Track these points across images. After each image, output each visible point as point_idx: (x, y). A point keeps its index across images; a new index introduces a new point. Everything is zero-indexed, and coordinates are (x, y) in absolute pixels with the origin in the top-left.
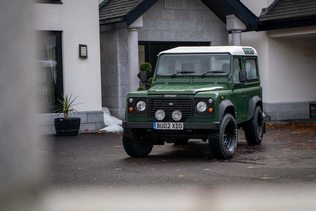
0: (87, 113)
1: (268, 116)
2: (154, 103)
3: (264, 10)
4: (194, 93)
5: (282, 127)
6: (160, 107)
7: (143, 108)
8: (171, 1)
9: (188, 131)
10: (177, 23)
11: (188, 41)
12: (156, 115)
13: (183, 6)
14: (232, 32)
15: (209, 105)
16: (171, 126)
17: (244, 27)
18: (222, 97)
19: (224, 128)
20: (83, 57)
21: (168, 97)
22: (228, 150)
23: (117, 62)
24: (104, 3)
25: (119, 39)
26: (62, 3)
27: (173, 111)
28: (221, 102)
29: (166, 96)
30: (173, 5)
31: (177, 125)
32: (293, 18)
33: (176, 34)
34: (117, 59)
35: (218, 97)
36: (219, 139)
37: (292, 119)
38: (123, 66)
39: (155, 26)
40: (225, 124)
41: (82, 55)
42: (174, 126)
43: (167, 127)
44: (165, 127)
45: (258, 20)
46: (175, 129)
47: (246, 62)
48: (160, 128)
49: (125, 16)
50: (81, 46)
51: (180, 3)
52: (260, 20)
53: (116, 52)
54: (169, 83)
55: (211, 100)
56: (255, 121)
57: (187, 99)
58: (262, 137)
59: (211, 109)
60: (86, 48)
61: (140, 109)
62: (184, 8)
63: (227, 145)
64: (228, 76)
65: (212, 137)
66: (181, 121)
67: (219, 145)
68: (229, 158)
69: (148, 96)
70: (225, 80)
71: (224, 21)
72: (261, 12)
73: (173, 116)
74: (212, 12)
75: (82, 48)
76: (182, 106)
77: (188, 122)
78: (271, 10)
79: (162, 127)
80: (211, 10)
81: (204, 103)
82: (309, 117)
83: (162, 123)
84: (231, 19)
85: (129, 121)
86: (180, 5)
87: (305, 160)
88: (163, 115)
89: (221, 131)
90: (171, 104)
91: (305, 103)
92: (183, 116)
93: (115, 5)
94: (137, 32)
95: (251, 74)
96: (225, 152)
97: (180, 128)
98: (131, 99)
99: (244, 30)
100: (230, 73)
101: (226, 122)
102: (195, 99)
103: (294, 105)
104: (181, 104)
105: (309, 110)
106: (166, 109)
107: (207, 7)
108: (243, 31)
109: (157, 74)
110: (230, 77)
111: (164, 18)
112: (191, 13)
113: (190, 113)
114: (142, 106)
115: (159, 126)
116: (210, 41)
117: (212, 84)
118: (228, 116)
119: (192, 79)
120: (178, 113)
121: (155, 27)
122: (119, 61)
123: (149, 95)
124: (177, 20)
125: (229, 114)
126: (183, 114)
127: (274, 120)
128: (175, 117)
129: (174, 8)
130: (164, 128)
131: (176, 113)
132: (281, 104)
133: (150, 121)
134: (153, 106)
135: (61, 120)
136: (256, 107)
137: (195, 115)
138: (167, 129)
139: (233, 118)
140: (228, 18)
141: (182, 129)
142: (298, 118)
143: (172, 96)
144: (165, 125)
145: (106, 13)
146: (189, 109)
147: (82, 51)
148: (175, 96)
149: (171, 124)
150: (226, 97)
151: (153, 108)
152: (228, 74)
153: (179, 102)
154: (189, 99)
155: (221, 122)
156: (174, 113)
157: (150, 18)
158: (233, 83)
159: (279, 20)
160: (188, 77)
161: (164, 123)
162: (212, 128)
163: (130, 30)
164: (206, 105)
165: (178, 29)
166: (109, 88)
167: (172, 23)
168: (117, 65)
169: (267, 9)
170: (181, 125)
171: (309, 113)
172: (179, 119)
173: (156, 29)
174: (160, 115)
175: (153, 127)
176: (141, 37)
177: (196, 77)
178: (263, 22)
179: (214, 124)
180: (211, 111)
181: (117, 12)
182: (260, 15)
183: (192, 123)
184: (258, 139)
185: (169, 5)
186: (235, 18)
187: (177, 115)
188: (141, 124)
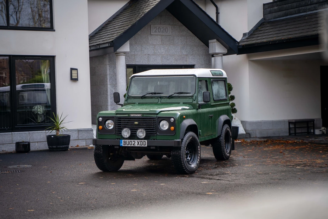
0: (78, 131)
1: (248, 133)
2: (121, 122)
3: (244, 35)
4: (157, 113)
5: (258, 144)
6: (126, 126)
7: (111, 126)
8: (158, 28)
9: (152, 148)
10: (163, 47)
11: (173, 64)
12: (122, 133)
13: (168, 32)
14: (214, 55)
15: (171, 124)
16: (136, 143)
17: (225, 51)
18: (184, 117)
19: (186, 146)
20: (74, 80)
21: (134, 116)
22: (190, 166)
23: (107, 84)
24: (98, 30)
25: (109, 62)
26: (54, 31)
27: (137, 129)
28: (182, 121)
29: (132, 115)
30: (159, 31)
31: (142, 142)
32: (269, 42)
33: (162, 58)
34: (107, 82)
35: (179, 116)
36: (180, 156)
37: (271, 136)
38: (113, 87)
39: (142, 50)
40: (187, 141)
41: (73, 78)
42: (138, 144)
43: (133, 144)
44: (131, 144)
45: (238, 44)
46: (140, 146)
47: (213, 83)
48: (126, 145)
49: (112, 41)
50: (72, 69)
51: (166, 29)
52: (240, 44)
53: (106, 75)
54: (139, 103)
55: (173, 119)
56: (222, 138)
57: (151, 119)
58: (230, 153)
59: (172, 128)
60: (76, 71)
61: (109, 128)
62: (169, 34)
63: (189, 161)
64: (193, 97)
65: (174, 153)
66: (145, 139)
67: (181, 161)
68: (191, 173)
69: (115, 115)
70: (190, 101)
71: (207, 45)
72: (242, 37)
73: (138, 134)
74: (196, 37)
75: (73, 71)
76: (147, 125)
77: (152, 140)
78: (251, 35)
79: (128, 144)
80: (195, 36)
81: (167, 122)
82: (288, 134)
83: (128, 141)
84: (213, 43)
85: (99, 139)
86: (166, 31)
87: (260, 176)
88: (129, 133)
89: (182, 148)
90: (136, 123)
91: (284, 121)
92: (146, 134)
93: (106, 32)
94: (124, 56)
95: (220, 94)
96: (186, 168)
97: (144, 145)
98: (101, 119)
99: (225, 53)
100: (195, 94)
101: (188, 140)
102: (158, 119)
103: (273, 123)
104: (145, 123)
105: (288, 128)
106: (132, 127)
107: (191, 33)
108: (224, 55)
109: (128, 95)
110: (194, 98)
111: (151, 43)
112: (176, 38)
113: (153, 132)
114: (110, 125)
115: (125, 143)
116: (194, 64)
117: (178, 104)
118: (190, 134)
119: (160, 99)
120: (142, 131)
121: (142, 52)
122: (108, 83)
123: (117, 114)
124: (163, 45)
125: (191, 133)
126: (146, 132)
127: (254, 137)
128: (139, 135)
129: (160, 34)
130: (129, 146)
131: (140, 132)
132: (261, 122)
133: (118, 139)
134: (121, 125)
135: (52, 137)
136: (223, 126)
137: (158, 134)
138: (132, 146)
139: (195, 136)
140: (210, 43)
141: (146, 146)
142: (278, 135)
143: (137, 115)
144: (131, 142)
145: (98, 40)
146: (153, 127)
147: (73, 74)
148: (140, 115)
149: (136, 141)
150: (188, 116)
151: (121, 127)
152: (193, 95)
153: (144, 121)
154: (153, 119)
155: (182, 140)
156: (139, 131)
157: (137, 43)
158: (197, 103)
159: (257, 43)
160: (156, 98)
161: (130, 141)
162: (173, 145)
163: (118, 54)
164: (168, 124)
165: (164, 53)
166: (100, 108)
167: (158, 48)
168: (107, 86)
169: (247, 34)
170: (145, 142)
171: (288, 130)
172: (143, 136)
173: (143, 54)
174: (126, 133)
175: (120, 144)
176: (129, 61)
177: (164, 98)
178: (243, 46)
179: (175, 141)
180: (172, 129)
181: (107, 38)
182: (241, 40)
183: (155, 140)
184: (225, 155)
185: (155, 31)
186: (216, 42)
187: (141, 133)
188: (109, 141)
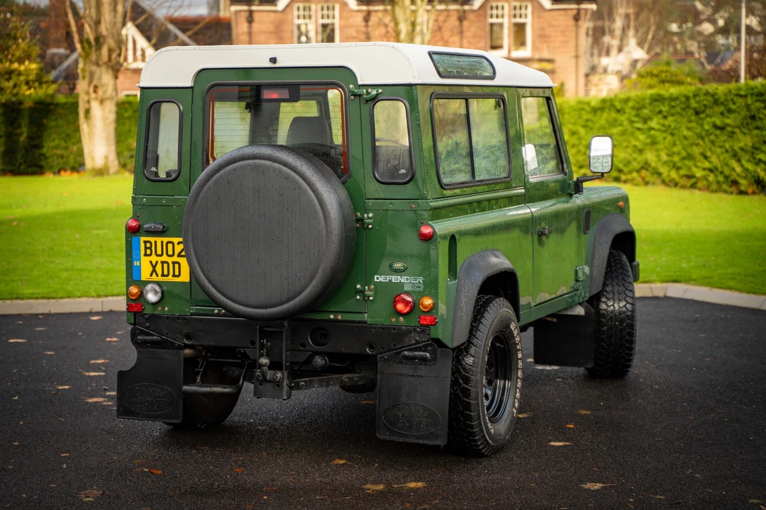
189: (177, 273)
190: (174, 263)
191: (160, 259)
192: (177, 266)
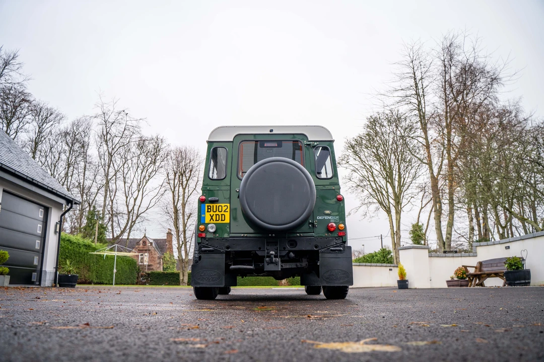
189: (223, 219)
190: (222, 215)
191: (215, 213)
192: (223, 216)
